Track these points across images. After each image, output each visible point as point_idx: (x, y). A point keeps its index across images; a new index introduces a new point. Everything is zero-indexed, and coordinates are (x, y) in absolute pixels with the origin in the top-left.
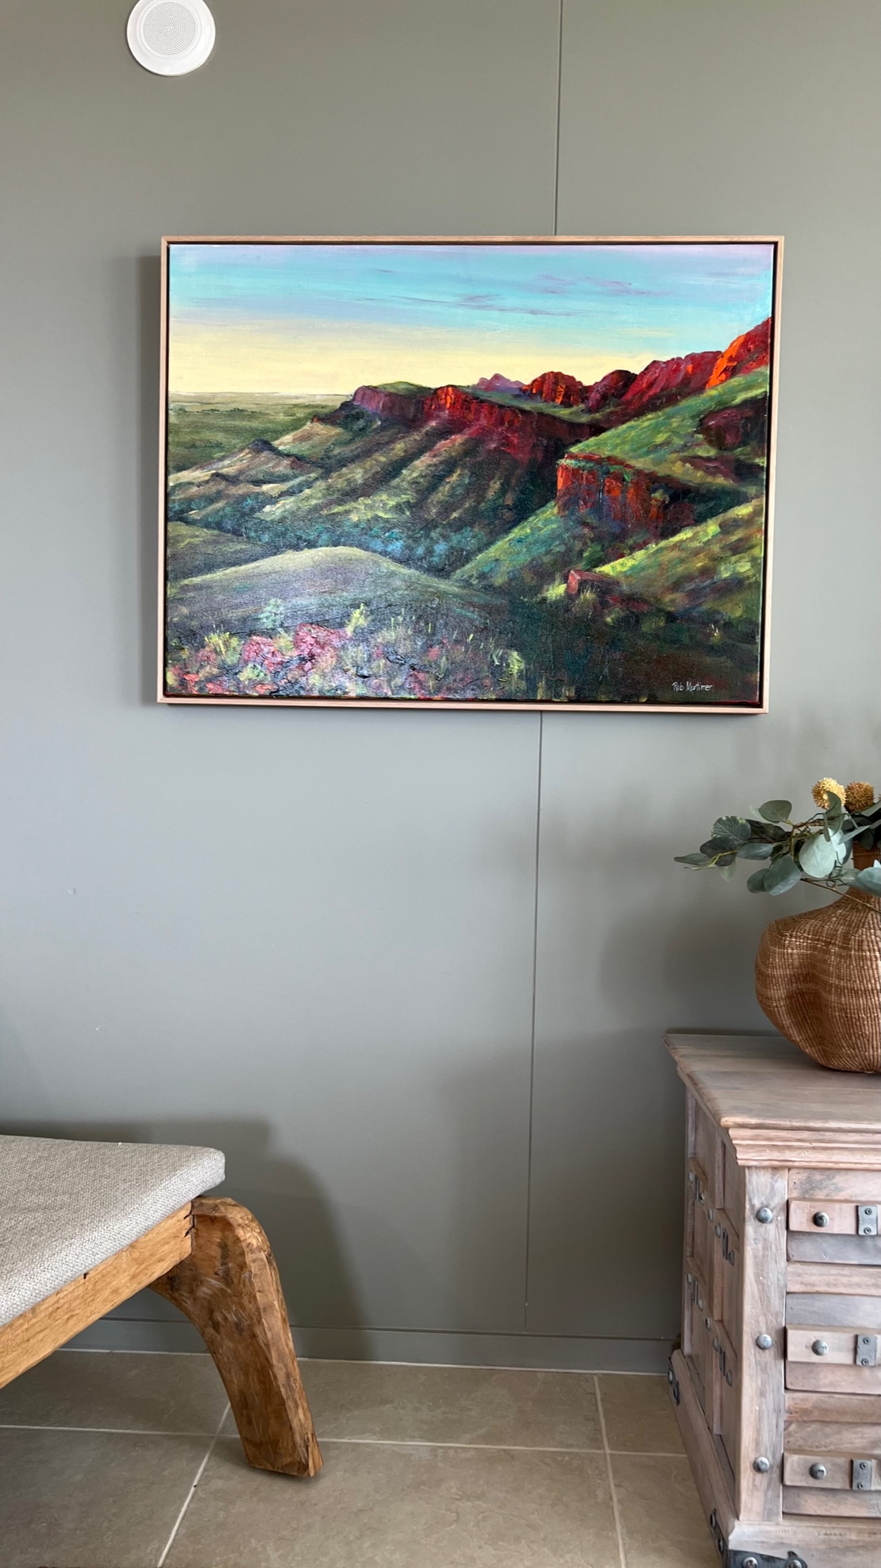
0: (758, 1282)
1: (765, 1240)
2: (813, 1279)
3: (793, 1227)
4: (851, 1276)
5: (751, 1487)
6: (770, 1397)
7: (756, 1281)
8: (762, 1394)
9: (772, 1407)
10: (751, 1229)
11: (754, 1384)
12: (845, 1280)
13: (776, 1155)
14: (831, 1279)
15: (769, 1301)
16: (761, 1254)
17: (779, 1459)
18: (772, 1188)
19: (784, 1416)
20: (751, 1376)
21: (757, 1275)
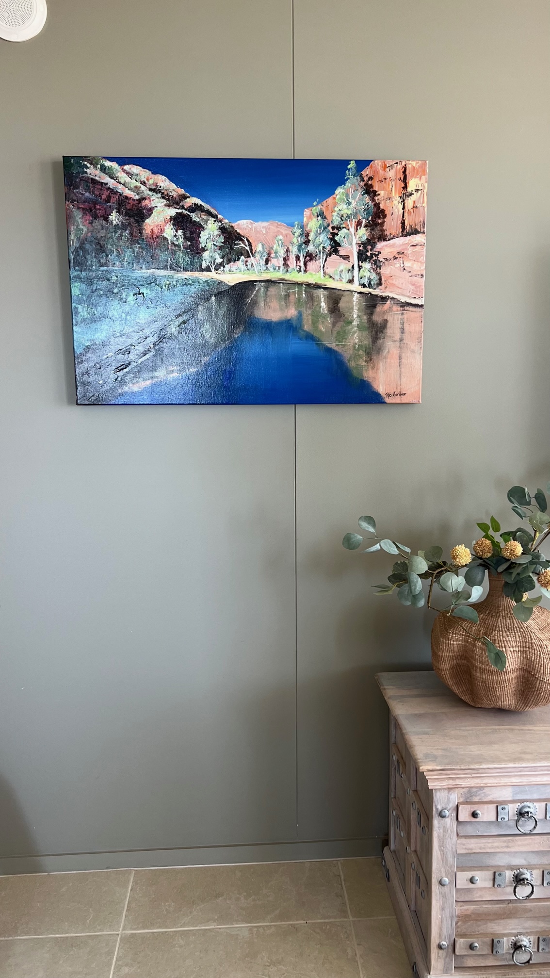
0: (440, 850)
1: (444, 827)
2: (472, 846)
3: (460, 819)
4: (493, 842)
5: (437, 957)
6: (447, 911)
7: (439, 850)
8: (443, 909)
9: (448, 915)
10: (436, 822)
11: (438, 904)
12: (489, 845)
13: (451, 782)
14: (482, 845)
15: (447, 860)
16: (442, 835)
17: (452, 940)
18: (449, 799)
19: (455, 919)
20: (437, 900)
21: (440, 847)
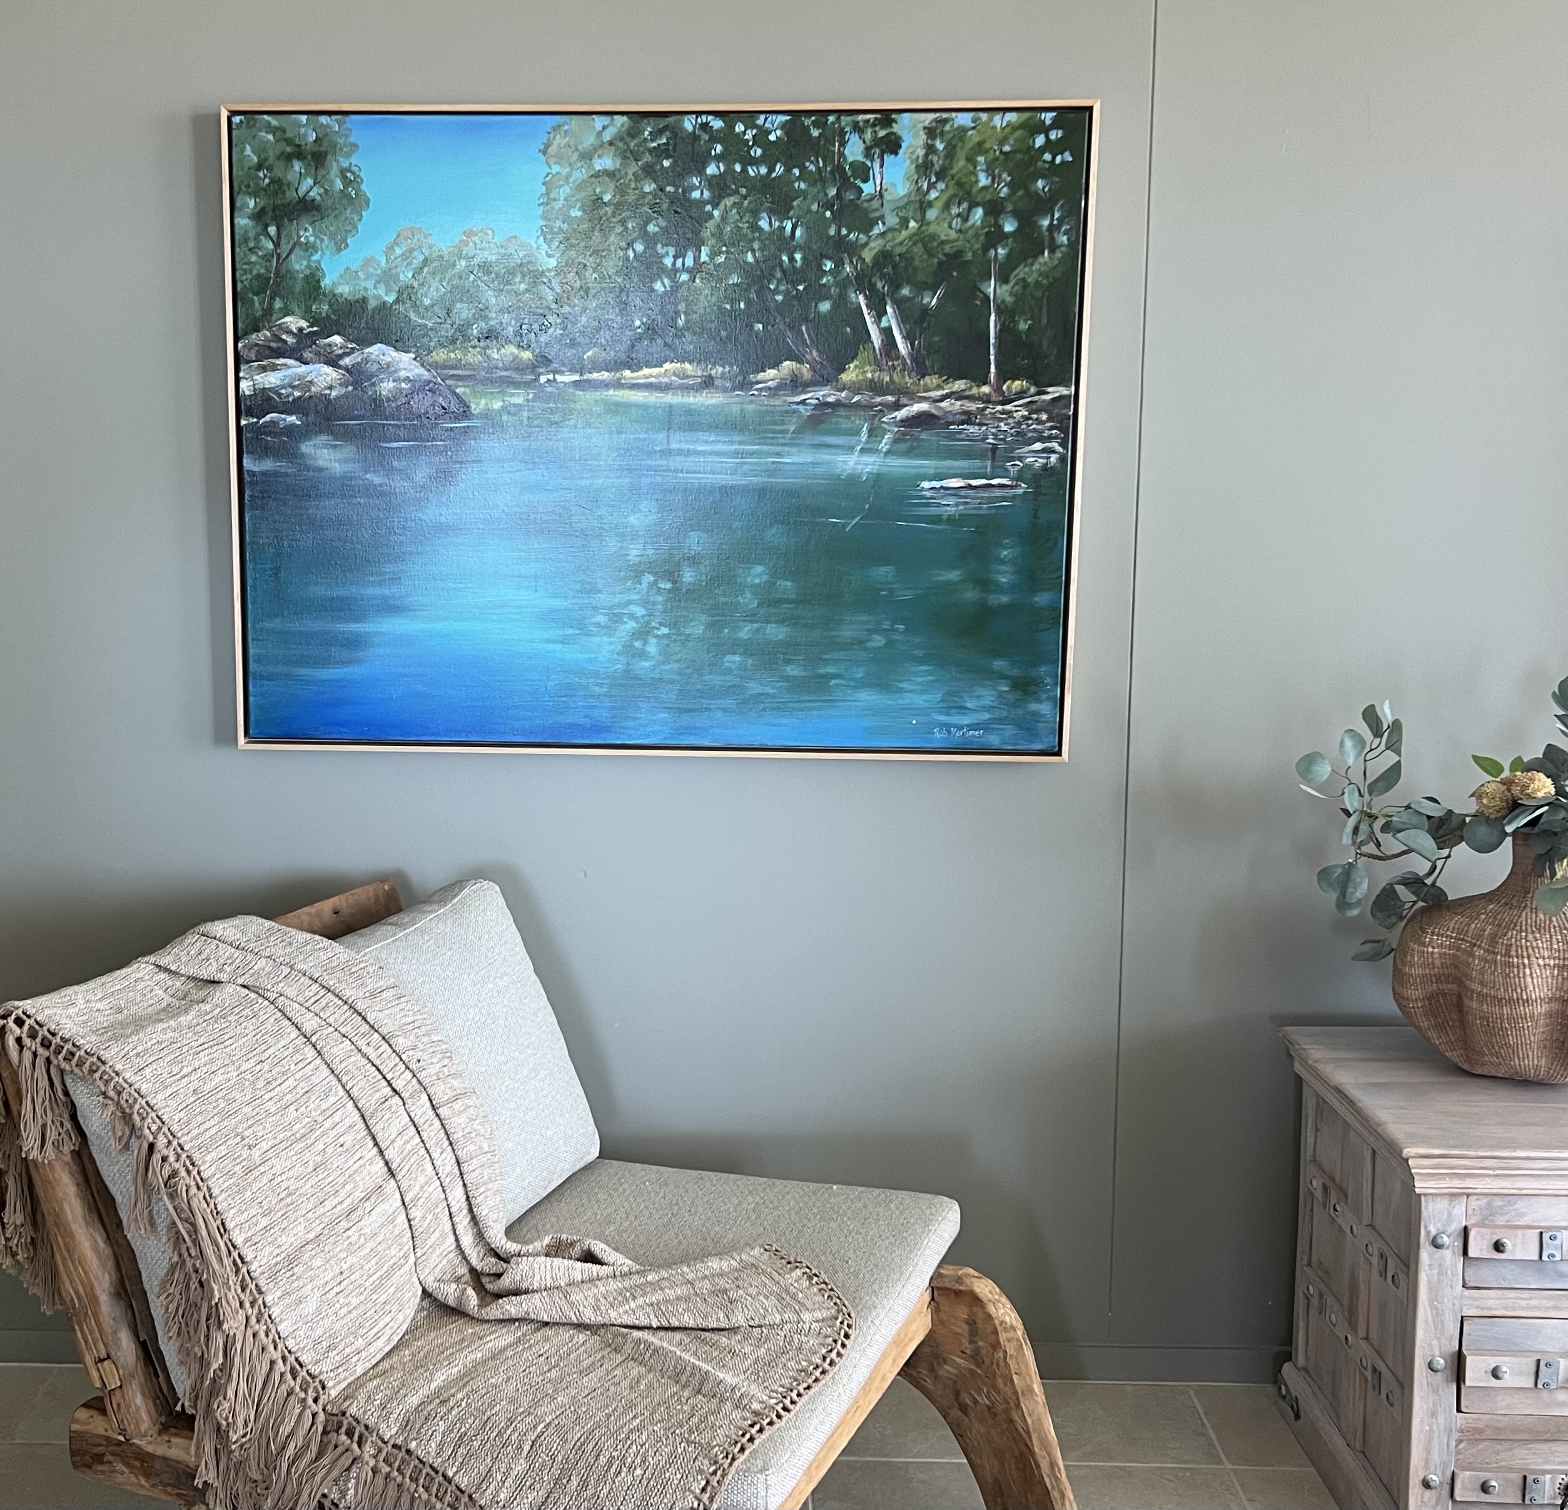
0: (1432, 1307)
1: (1440, 1265)
2: (1491, 1303)
3: (1472, 1253)
4: (1531, 1299)
5: (1419, 1503)
6: (1441, 1420)
7: (1430, 1306)
8: (1433, 1415)
9: (1443, 1426)
10: (1426, 1255)
11: (1425, 1406)
12: (1524, 1303)
13: (1456, 1183)
14: (1509, 1302)
15: (1443, 1325)
16: (1436, 1279)
17: (1449, 1475)
18: (1450, 1215)
19: (1456, 1435)
20: (1422, 1397)
21: (1431, 1300)
